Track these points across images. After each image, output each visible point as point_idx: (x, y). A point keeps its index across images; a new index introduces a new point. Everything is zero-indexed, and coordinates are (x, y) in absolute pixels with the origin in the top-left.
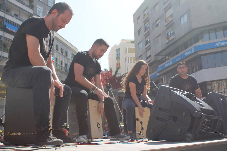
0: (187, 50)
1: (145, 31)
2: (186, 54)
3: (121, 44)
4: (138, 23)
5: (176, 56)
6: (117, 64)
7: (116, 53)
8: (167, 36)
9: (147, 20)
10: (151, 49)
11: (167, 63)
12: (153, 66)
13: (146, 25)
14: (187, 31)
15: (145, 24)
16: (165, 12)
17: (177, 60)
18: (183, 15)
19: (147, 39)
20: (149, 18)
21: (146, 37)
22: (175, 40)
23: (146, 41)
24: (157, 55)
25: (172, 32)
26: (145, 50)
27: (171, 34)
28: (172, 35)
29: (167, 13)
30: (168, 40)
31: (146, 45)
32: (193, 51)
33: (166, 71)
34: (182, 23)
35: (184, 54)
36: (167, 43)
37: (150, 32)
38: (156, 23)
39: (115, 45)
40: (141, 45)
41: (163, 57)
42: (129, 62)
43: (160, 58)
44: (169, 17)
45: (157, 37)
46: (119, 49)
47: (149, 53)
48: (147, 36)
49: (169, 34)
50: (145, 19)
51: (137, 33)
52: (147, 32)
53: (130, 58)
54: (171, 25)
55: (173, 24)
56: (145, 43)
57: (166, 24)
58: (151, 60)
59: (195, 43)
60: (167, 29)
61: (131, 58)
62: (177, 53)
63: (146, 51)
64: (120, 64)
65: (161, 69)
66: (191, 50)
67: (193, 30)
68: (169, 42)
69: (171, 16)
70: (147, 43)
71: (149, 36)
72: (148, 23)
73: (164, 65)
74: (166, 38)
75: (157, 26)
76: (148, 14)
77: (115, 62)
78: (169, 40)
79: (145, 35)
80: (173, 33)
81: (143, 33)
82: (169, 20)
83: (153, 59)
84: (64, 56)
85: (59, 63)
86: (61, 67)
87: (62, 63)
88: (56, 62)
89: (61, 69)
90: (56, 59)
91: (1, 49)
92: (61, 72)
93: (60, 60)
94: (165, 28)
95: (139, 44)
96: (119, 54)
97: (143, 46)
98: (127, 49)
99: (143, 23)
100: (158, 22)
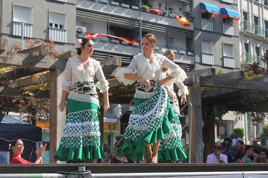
84: (262, 6)
85: (251, 22)
86: (256, 27)
87: (256, 19)
88: (243, 20)
89: (256, 32)
90: (245, 14)
91: (137, 8)
92: (256, 39)
93: (252, 15)
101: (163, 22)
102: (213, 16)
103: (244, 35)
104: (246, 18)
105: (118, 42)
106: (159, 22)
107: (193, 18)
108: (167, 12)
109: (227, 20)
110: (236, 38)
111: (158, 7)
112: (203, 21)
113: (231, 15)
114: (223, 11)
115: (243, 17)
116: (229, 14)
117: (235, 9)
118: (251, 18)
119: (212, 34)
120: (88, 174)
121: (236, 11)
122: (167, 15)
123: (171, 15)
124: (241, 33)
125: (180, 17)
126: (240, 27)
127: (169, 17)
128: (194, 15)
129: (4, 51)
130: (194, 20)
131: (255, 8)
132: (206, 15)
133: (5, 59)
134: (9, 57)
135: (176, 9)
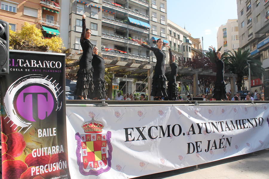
1: (247, 11)
3: (228, 24)
4: (241, 4)
6: (224, 42)
7: (223, 32)
8: (266, 14)
10: (252, 28)
11: (266, 40)
12: (254, 43)
15: (247, 5)
19: (249, 18)
21: (247, 17)
23: (248, 20)
24: (257, 33)
26: (247, 29)
31: (248, 24)
33: (265, 47)
36: (266, 22)
37: (251, 12)
38: (256, 3)
39: (222, 25)
40: (243, 24)
41: (264, 34)
42: (235, 40)
43: (261, 35)
45: (257, 16)
46: (226, 28)
47: (250, 31)
48: (249, 16)
49: (268, 12)
51: (240, 14)
52: (248, 12)
53: (236, 36)
56: (247, 22)
57: (265, 3)
58: (252, 38)
60: (266, 8)
63: (248, 30)
64: (226, 41)
65: (260, 46)
68: (267, 20)
70: (249, 21)
71: (250, 16)
72: (250, 3)
73: (263, 42)
74: (265, 17)
75: (257, 5)
77: (223, 40)
79: (247, 15)
81: (245, 13)
83: (254, 36)
84: (177, 39)
85: (173, 45)
86: (175, 48)
87: (175, 44)
88: (170, 44)
89: (175, 50)
90: (170, 42)
91: (127, 38)
92: (175, 52)
93: (173, 42)
94: (264, 7)
95: (242, 23)
96: (226, 33)
97: (245, 25)
98: (233, 28)
99: (246, 4)
100: (258, 3)
104: (171, 44)
105: (118, 52)
106: (136, 44)
107: (149, 43)
110: (167, 52)
111: (135, 38)
112: (153, 44)
115: (170, 43)
117: (166, 40)
118: (173, 44)
120: (106, 105)
121: (167, 41)
129: (71, 53)
131: (175, 39)
132: (155, 42)
133: (71, 57)
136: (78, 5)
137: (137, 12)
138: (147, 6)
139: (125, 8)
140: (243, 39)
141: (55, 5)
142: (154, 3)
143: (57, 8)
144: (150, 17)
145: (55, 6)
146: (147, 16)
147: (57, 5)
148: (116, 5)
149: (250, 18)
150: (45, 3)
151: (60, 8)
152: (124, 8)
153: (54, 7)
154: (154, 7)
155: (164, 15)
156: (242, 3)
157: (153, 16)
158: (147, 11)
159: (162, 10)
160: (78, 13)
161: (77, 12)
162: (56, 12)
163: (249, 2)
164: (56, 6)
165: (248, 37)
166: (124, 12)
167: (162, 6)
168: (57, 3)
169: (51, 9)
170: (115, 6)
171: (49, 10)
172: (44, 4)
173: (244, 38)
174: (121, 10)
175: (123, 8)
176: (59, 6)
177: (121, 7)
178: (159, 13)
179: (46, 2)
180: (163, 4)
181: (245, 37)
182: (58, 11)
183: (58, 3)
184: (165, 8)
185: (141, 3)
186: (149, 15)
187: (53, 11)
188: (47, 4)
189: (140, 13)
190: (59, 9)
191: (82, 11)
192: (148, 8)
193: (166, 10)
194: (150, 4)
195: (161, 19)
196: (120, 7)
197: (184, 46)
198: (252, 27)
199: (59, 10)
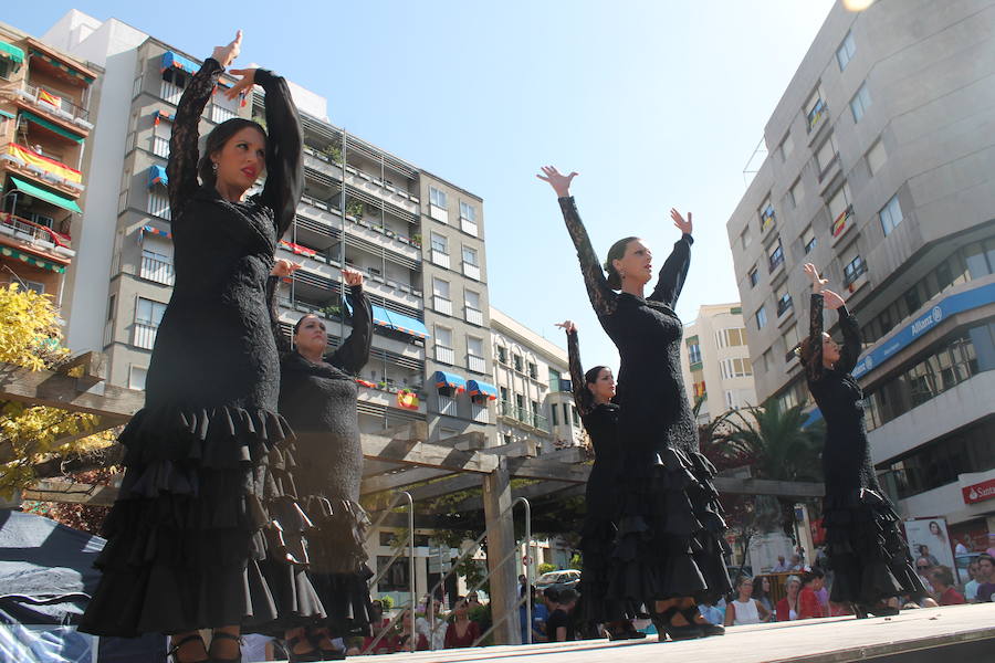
0: (917, 314)
1: (771, 270)
2: (917, 329)
3: (701, 320)
4: (744, 248)
5: (882, 340)
6: (696, 386)
7: (688, 351)
8: (843, 278)
9: (773, 236)
10: (798, 327)
13: (771, 251)
14: (909, 254)
15: (767, 250)
16: (827, 204)
17: (887, 352)
18: (886, 205)
19: (780, 295)
20: (778, 229)
21: (775, 292)
22: (872, 287)
23: (780, 303)
25: (857, 264)
26: (780, 332)
27: (855, 270)
28: (862, 272)
29: (833, 204)
30: (848, 291)
31: (780, 313)
32: (938, 316)
34: (889, 229)
35: (909, 328)
37: (787, 271)
38: (803, 241)
40: (763, 315)
42: (735, 375)
44: (842, 216)
46: (697, 337)
47: (792, 341)
48: (780, 286)
49: (851, 270)
50: (765, 234)
51: (747, 281)
52: (776, 272)
53: (735, 360)
54: (854, 241)
55: (859, 235)
56: (775, 309)
57: (834, 240)
59: (942, 287)
60: (840, 256)
61: (737, 362)
62: (887, 328)
63: (784, 335)
64: (703, 384)
66: (930, 312)
67: (928, 247)
68: (852, 297)
69: (849, 211)
70: (782, 307)
71: (784, 285)
72: (777, 244)
74: (841, 286)
75: (807, 249)
76: (773, 215)
77: (689, 379)
78: (851, 291)
79: (771, 285)
80: (864, 264)
81: (765, 279)
82: (842, 227)
84: (527, 379)
85: (512, 403)
86: (520, 411)
88: (501, 400)
89: (521, 419)
90: (504, 390)
92: (521, 430)
93: (514, 392)
94: (834, 253)
95: (757, 313)
96: (698, 353)
97: (770, 320)
98: (723, 333)
99: (762, 247)
100: (808, 238)
101: (379, 400)
102: (456, 392)
103: (504, 424)
104: (505, 397)
106: (374, 400)
107: (426, 395)
108: (385, 384)
109: (479, 399)
110: (493, 428)
111: (370, 377)
112: (441, 400)
113: (484, 392)
114: (472, 384)
115: (501, 394)
116: (481, 389)
117: (489, 382)
118: (512, 397)
119: (456, 422)
121: (490, 386)
122: (385, 389)
123: (391, 390)
124: (499, 420)
125: (405, 393)
126: (498, 410)
127: (388, 391)
128: (426, 389)
130: (428, 399)
131: (518, 381)
132: (446, 391)
134: (108, 395)
135: (398, 379)
136: (148, 245)
137: (376, 278)
138: (414, 255)
139: (332, 262)
140: (767, 370)
141: (52, 239)
142: (440, 248)
143: (58, 252)
144: (427, 295)
145: (51, 245)
146: (415, 293)
147: (60, 239)
148: (296, 249)
149: (783, 294)
150: (11, 232)
151: (72, 253)
152: (328, 263)
153: (49, 250)
154: (439, 259)
155: (476, 292)
156: (747, 244)
157: (437, 292)
158: (414, 274)
159: (470, 271)
160: (145, 273)
161: (143, 270)
162: (56, 269)
163: (774, 241)
164: (57, 245)
165: (784, 359)
166: (328, 276)
167: (468, 257)
168: (60, 233)
169: (34, 256)
170: (293, 252)
171: (24, 258)
172: (8, 235)
173: (770, 366)
174: (317, 271)
175: (324, 260)
176: (68, 244)
177: (317, 257)
178: (457, 284)
179: (17, 225)
180: (473, 252)
181: (773, 360)
182: (62, 265)
183: (66, 235)
184: (479, 264)
185: (390, 246)
186: (422, 291)
187: (41, 265)
188: (19, 235)
189: (390, 283)
190: (69, 257)
191: (163, 269)
192: (419, 265)
193: (484, 272)
194: (425, 249)
195: (468, 304)
196: (312, 258)
197: (554, 406)
198: (795, 324)
199: (69, 261)
